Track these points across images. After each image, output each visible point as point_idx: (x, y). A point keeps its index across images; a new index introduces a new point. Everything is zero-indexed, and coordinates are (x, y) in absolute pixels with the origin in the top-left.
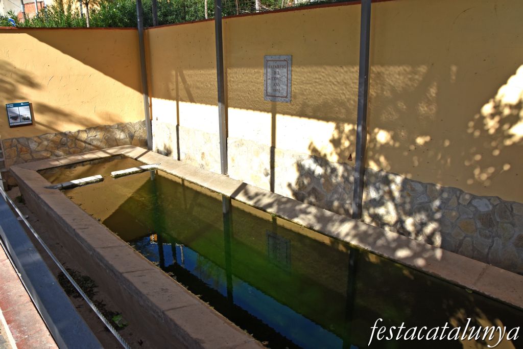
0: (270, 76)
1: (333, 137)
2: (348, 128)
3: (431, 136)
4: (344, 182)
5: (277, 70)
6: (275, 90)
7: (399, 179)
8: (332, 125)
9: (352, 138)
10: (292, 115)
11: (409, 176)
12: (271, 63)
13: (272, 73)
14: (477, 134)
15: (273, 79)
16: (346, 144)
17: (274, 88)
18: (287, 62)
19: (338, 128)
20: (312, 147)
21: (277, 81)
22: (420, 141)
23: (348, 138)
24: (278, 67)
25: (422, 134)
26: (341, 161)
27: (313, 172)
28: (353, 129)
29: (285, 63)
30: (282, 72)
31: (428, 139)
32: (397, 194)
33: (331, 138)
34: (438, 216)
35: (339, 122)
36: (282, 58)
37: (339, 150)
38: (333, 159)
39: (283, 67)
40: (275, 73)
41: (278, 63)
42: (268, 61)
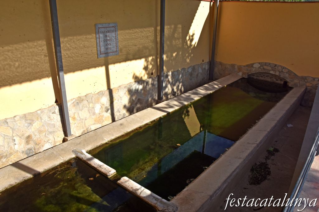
0: (102, 39)
1: (145, 66)
2: (150, 58)
3: (177, 52)
4: (152, 86)
5: (108, 34)
6: (107, 49)
7: (170, 73)
8: (143, 60)
9: (152, 63)
10: (120, 62)
11: (172, 70)
12: (103, 30)
13: (104, 36)
14: (186, 47)
15: (105, 41)
16: (150, 67)
17: (106, 47)
18: (115, 28)
19: (146, 60)
20: (135, 76)
21: (109, 42)
22: (174, 55)
23: (151, 64)
24: (108, 32)
25: (174, 52)
26: (149, 77)
27: (138, 90)
28: (153, 59)
29: (113, 29)
30: (111, 35)
31: (176, 53)
32: (170, 80)
33: (143, 67)
34: (181, 80)
35: (146, 57)
36: (111, 25)
37: (147, 72)
38: (145, 78)
39: (113, 31)
40: (106, 36)
41: (108, 29)
42: (99, 28)
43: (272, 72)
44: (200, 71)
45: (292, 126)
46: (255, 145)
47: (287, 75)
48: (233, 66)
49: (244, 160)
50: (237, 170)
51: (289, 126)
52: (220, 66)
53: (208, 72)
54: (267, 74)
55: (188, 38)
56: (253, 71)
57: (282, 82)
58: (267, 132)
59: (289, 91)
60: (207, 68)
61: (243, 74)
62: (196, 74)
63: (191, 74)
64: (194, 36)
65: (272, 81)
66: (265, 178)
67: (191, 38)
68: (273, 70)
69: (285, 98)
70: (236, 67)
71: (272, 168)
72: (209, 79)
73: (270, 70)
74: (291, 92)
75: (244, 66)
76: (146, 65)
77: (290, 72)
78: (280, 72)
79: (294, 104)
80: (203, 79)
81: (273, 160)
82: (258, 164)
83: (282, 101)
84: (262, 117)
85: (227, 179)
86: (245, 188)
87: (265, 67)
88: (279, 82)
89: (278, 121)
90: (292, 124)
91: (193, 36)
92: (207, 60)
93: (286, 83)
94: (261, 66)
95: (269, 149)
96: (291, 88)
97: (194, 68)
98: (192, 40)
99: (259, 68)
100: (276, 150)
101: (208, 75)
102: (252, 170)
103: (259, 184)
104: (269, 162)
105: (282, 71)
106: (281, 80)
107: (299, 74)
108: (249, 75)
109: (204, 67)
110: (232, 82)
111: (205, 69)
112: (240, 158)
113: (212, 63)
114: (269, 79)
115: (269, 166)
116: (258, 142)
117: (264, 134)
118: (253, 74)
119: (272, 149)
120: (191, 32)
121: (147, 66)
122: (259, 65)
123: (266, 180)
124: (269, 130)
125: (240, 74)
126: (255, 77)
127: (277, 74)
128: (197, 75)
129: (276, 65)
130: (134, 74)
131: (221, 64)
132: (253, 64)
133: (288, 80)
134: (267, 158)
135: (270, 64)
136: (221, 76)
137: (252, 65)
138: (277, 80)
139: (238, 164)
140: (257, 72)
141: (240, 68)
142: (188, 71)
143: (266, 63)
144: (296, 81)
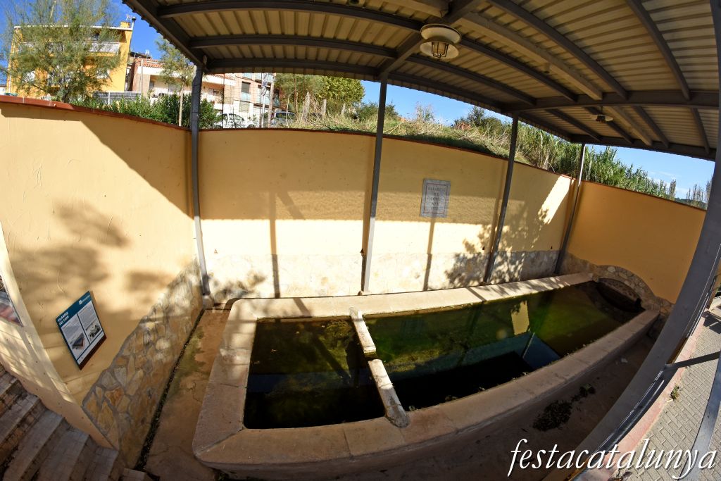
12: (432, 186)
20: (466, 242)
41: (439, 187)
42: (428, 184)
43: (626, 283)
44: (546, 259)
45: (626, 362)
46: (562, 381)
47: (643, 291)
48: (585, 263)
49: (536, 398)
50: (519, 408)
51: (624, 360)
52: (570, 259)
53: (555, 263)
54: (621, 284)
55: (539, 213)
56: (606, 275)
57: (635, 299)
58: (587, 366)
59: (640, 313)
60: (554, 258)
61: (594, 276)
62: (539, 262)
63: (533, 261)
64: (548, 213)
65: (625, 294)
66: (556, 425)
67: (544, 214)
68: (628, 280)
69: (632, 322)
70: (588, 265)
71: (574, 414)
72: (555, 272)
73: (625, 280)
74: (641, 315)
75: (597, 267)
76: (481, 233)
77: (646, 288)
78: (636, 285)
79: (638, 333)
80: (546, 271)
81: (581, 403)
82: (560, 402)
83: (626, 325)
84: (593, 341)
85: (496, 416)
86: (524, 430)
87: (621, 274)
88: (632, 297)
89: (610, 354)
90: (627, 359)
91: (546, 212)
92: (557, 247)
93: (639, 300)
94: (616, 271)
95: (585, 387)
96: (643, 310)
97: (538, 254)
98: (545, 216)
99: (614, 273)
100: (592, 391)
101: (554, 267)
102: (548, 408)
103: (545, 430)
104: (576, 404)
105: (638, 285)
106: (635, 296)
107: (656, 294)
108: (600, 279)
109: (551, 255)
110: (577, 283)
111: (552, 258)
112: (532, 393)
113: (562, 254)
114: (621, 291)
115: (572, 410)
116: (568, 378)
117: (584, 367)
118: (605, 280)
119: (587, 387)
120: (544, 207)
121: (484, 234)
122: (615, 270)
123: (557, 428)
124: (591, 363)
125: (591, 275)
126: (607, 284)
127: (632, 286)
128: (541, 263)
129: (633, 275)
130: (465, 240)
131: (572, 257)
132: (607, 267)
133: (642, 298)
134: (575, 398)
135: (627, 271)
136: (570, 272)
137: (605, 268)
138: (630, 294)
139: (523, 401)
140: (610, 277)
141: (592, 268)
142: (530, 256)
143: (622, 269)
144: (651, 302)
